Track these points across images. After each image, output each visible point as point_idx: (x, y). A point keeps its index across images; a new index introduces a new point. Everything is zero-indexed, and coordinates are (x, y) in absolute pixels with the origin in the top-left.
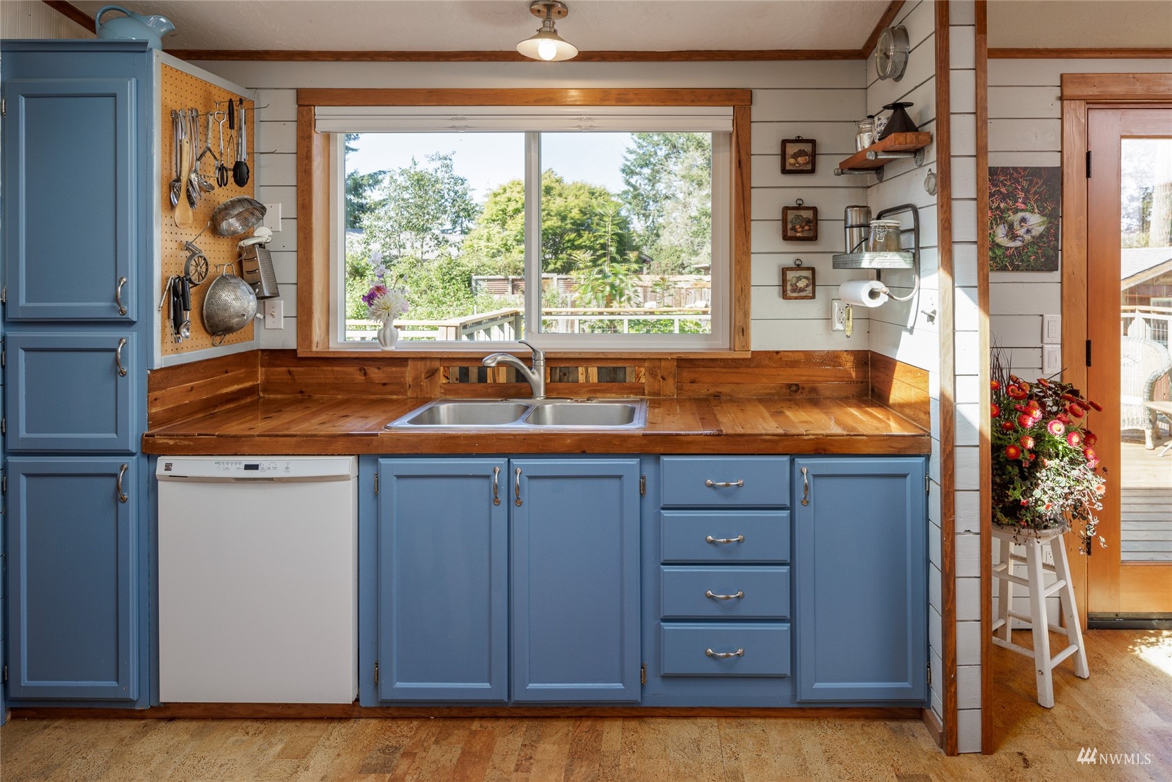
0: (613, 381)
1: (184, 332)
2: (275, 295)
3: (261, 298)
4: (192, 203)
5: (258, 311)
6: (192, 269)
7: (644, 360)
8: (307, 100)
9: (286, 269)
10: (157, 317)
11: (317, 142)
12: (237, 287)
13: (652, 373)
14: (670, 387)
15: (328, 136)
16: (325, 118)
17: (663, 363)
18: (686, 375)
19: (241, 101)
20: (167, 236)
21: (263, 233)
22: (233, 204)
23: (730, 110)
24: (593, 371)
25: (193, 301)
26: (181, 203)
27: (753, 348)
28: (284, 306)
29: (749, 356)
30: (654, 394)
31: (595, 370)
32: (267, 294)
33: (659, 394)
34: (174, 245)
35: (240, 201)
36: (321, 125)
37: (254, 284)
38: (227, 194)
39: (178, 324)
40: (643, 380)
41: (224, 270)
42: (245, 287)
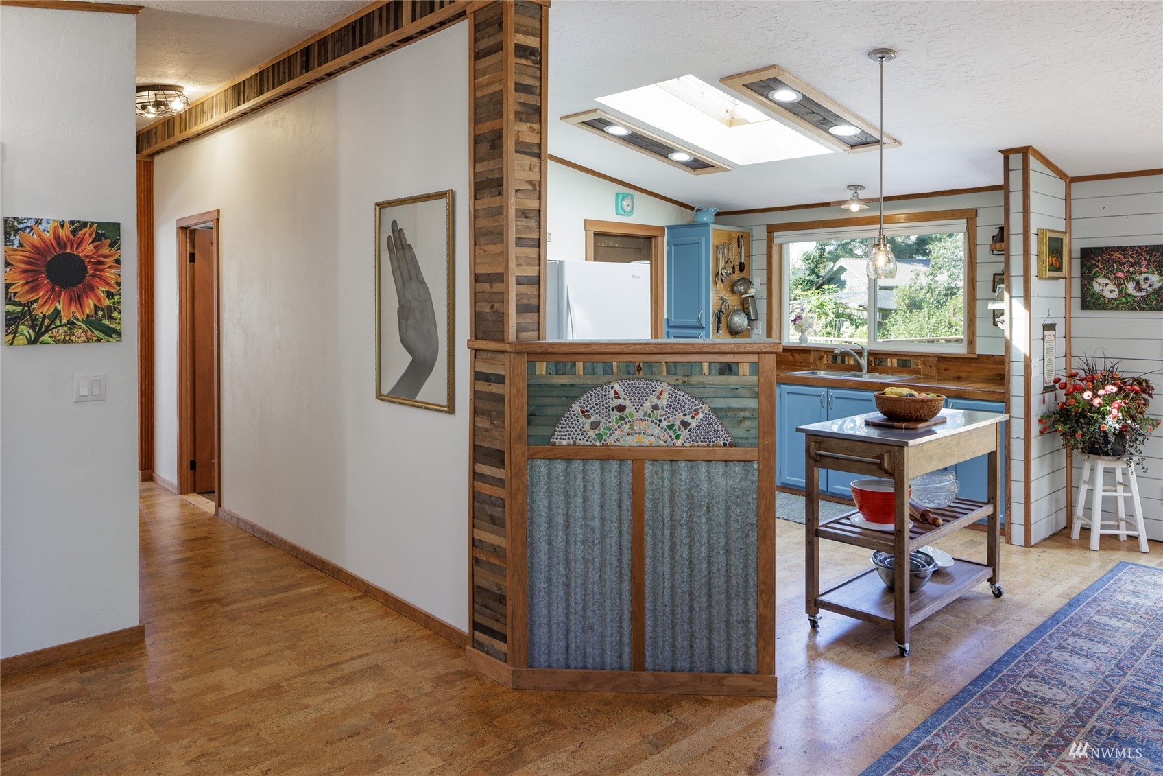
0: (904, 366)
1: (720, 332)
2: (756, 319)
3: (750, 319)
4: (723, 282)
5: (749, 325)
6: (723, 307)
7: (921, 356)
8: (771, 229)
9: (762, 307)
10: (711, 326)
11: (775, 249)
12: (740, 315)
13: (924, 364)
14: (934, 371)
15: (780, 245)
16: (778, 237)
17: (930, 359)
18: (943, 365)
19: (742, 236)
20: (715, 295)
21: (752, 292)
22: (739, 280)
23: (964, 221)
24: (895, 361)
25: (723, 320)
26: (719, 281)
27: (978, 352)
28: (761, 325)
29: (974, 356)
30: (926, 375)
31: (896, 360)
32: (753, 318)
33: (928, 375)
34: (717, 298)
35: (741, 279)
36: (776, 241)
37: (748, 314)
38: (737, 275)
39: (718, 328)
40: (920, 367)
41: (736, 308)
42: (743, 315)
